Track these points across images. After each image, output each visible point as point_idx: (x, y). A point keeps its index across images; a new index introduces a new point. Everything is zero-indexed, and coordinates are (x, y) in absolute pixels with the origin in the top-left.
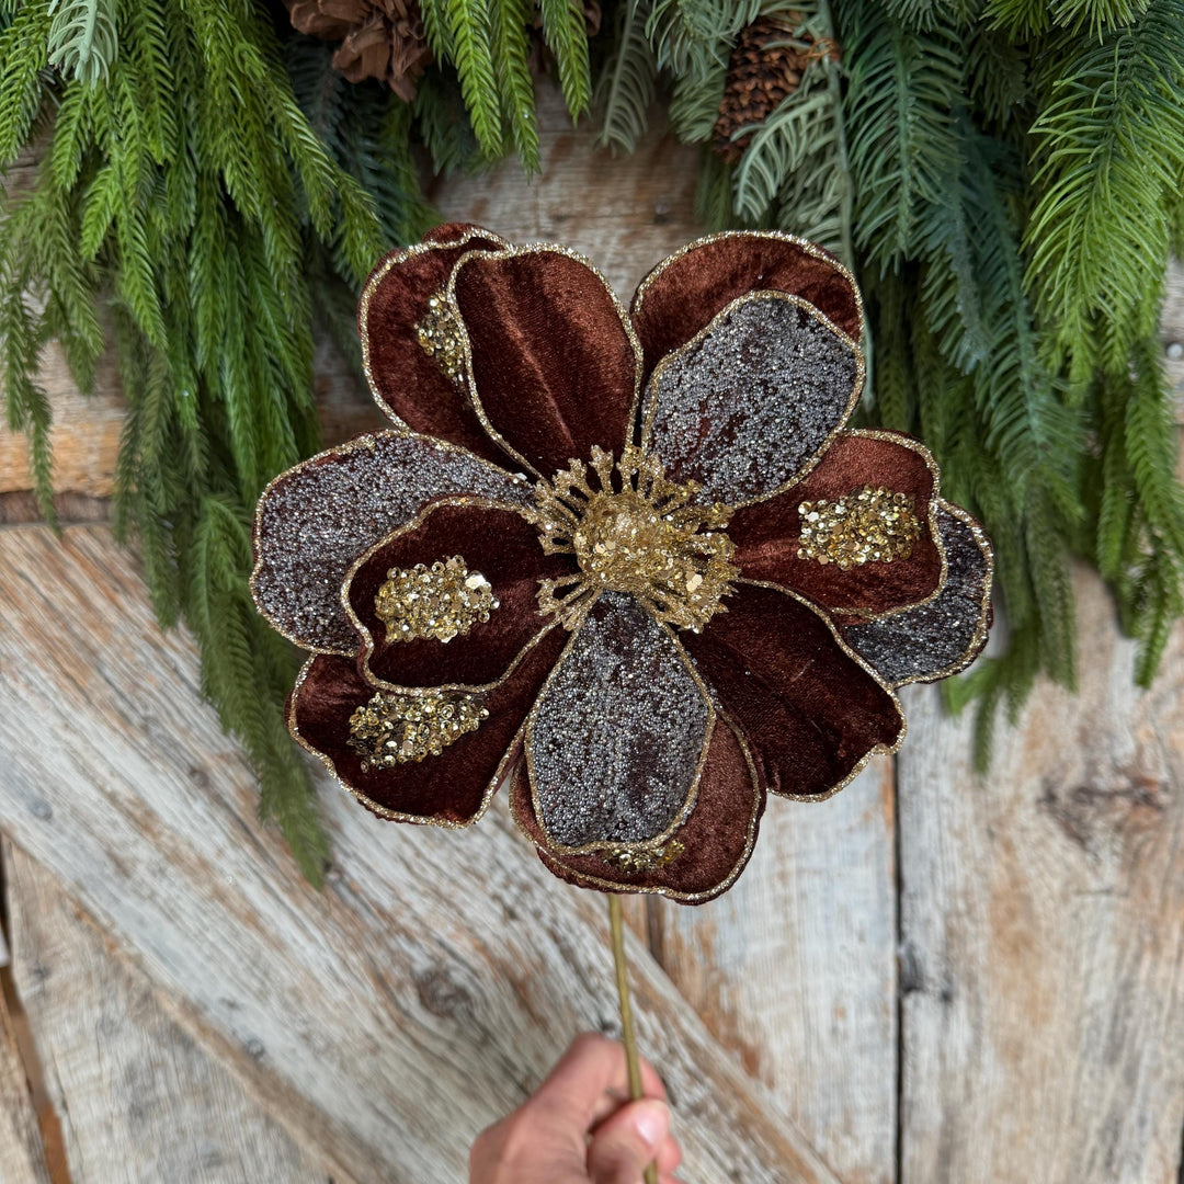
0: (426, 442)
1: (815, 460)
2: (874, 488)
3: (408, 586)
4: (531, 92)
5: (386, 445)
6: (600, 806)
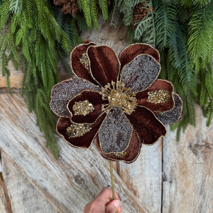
0: (81, 79)
1: (151, 84)
2: (162, 90)
3: (78, 105)
4: (97, 16)
5: (75, 80)
6: (112, 146)
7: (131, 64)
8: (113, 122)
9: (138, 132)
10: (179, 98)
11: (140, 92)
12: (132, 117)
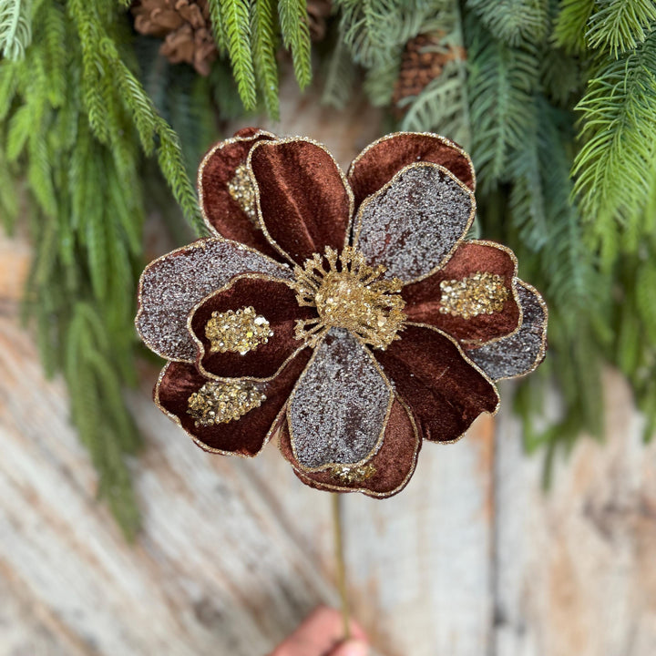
0: (233, 245)
1: (450, 256)
2: (482, 273)
3: (223, 322)
4: (276, 73)
5: (212, 246)
6: (329, 447)
7: (385, 194)
8: (333, 375)
9: (412, 404)
10: (536, 298)
11: (418, 283)
12: (392, 360)
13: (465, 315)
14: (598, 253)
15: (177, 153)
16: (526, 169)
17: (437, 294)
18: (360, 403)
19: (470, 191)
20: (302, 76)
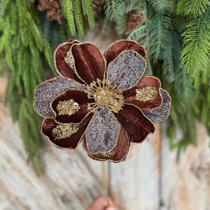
0: (66, 79)
1: (138, 81)
2: (149, 86)
3: (63, 105)
4: (83, 24)
5: (59, 79)
6: (99, 146)
7: (117, 61)
9: (127, 131)
10: (167, 95)
11: (128, 90)
12: (120, 116)
13: (144, 101)
14: (193, 84)
15: (49, 50)
16: (168, 56)
17: (134, 94)
18: (109, 131)
19: (144, 59)
20: (91, 24)
